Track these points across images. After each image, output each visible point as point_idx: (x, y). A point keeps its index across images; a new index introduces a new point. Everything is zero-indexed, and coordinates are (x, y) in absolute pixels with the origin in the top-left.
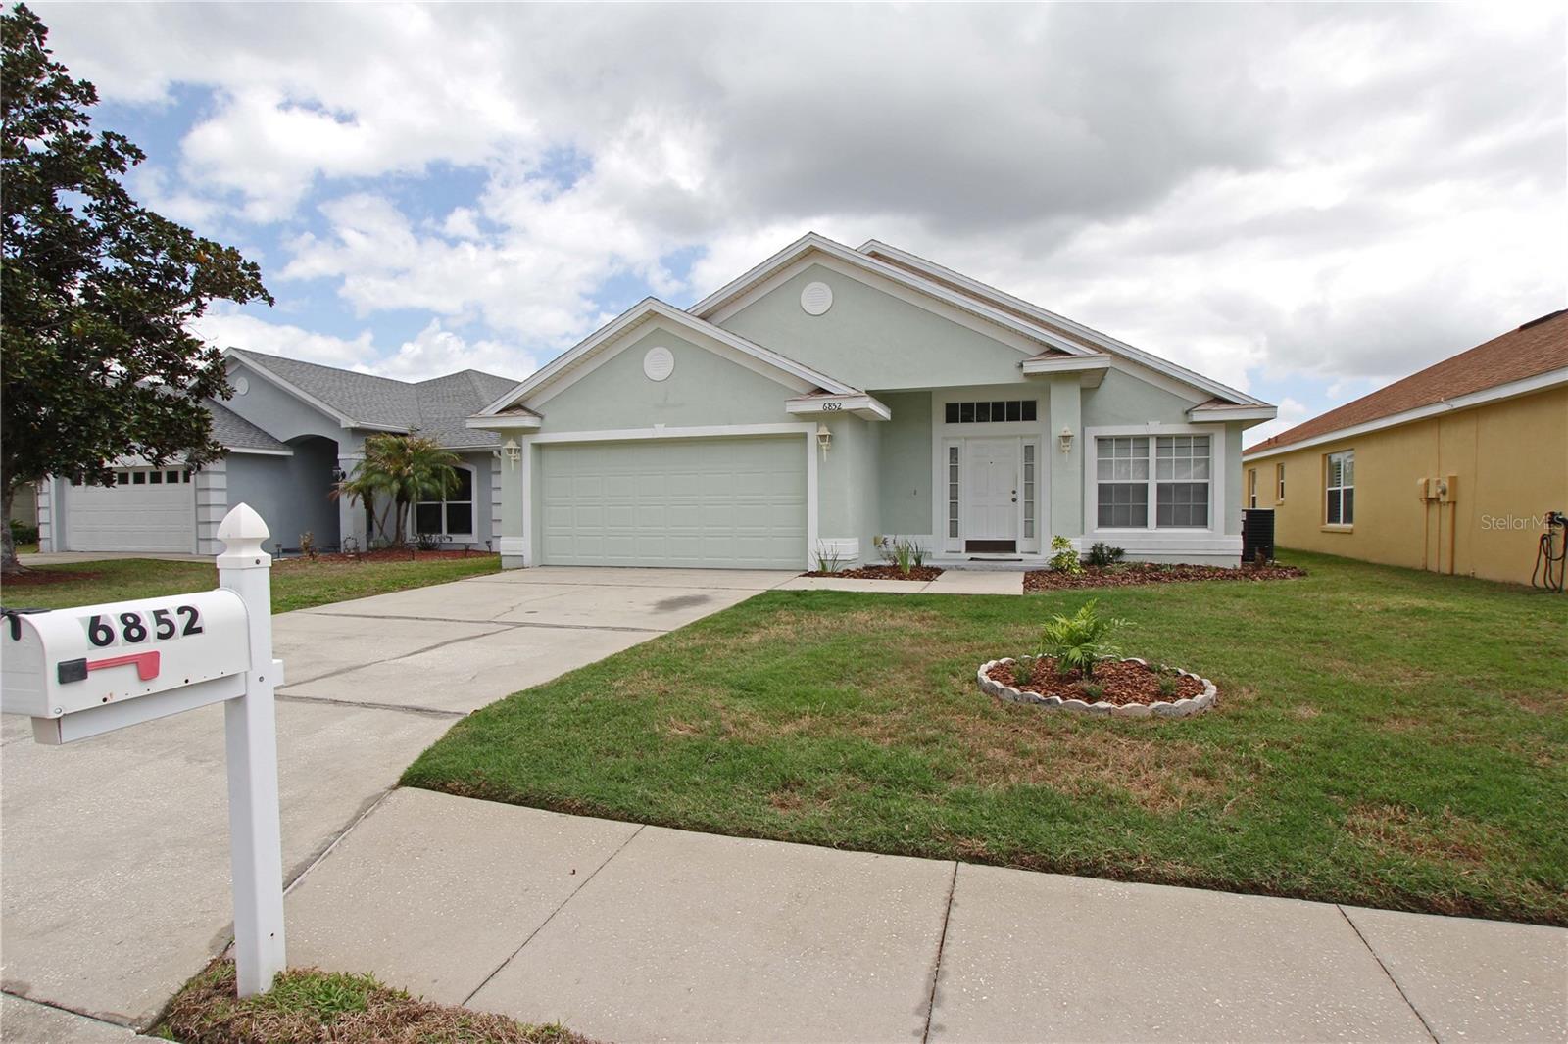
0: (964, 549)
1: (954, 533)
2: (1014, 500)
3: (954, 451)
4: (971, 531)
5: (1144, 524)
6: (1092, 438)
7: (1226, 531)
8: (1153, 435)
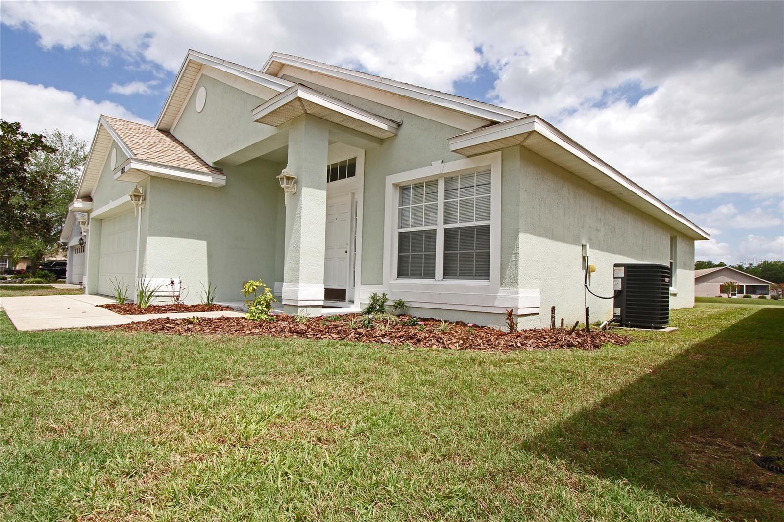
2: (346, 252)
4: (330, 281)
5: (432, 275)
6: (392, 185)
7: (502, 283)
8: (441, 176)
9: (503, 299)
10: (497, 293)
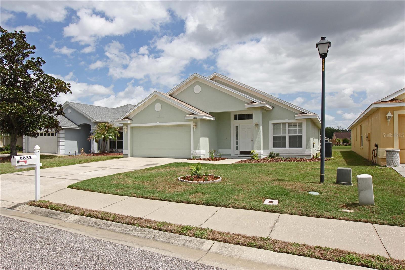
0: (239, 153)
1: (237, 149)
2: (252, 140)
3: (237, 127)
4: (241, 149)
5: (285, 147)
6: (271, 124)
7: (306, 148)
8: (287, 123)
9: (307, 152)
10: (305, 151)
